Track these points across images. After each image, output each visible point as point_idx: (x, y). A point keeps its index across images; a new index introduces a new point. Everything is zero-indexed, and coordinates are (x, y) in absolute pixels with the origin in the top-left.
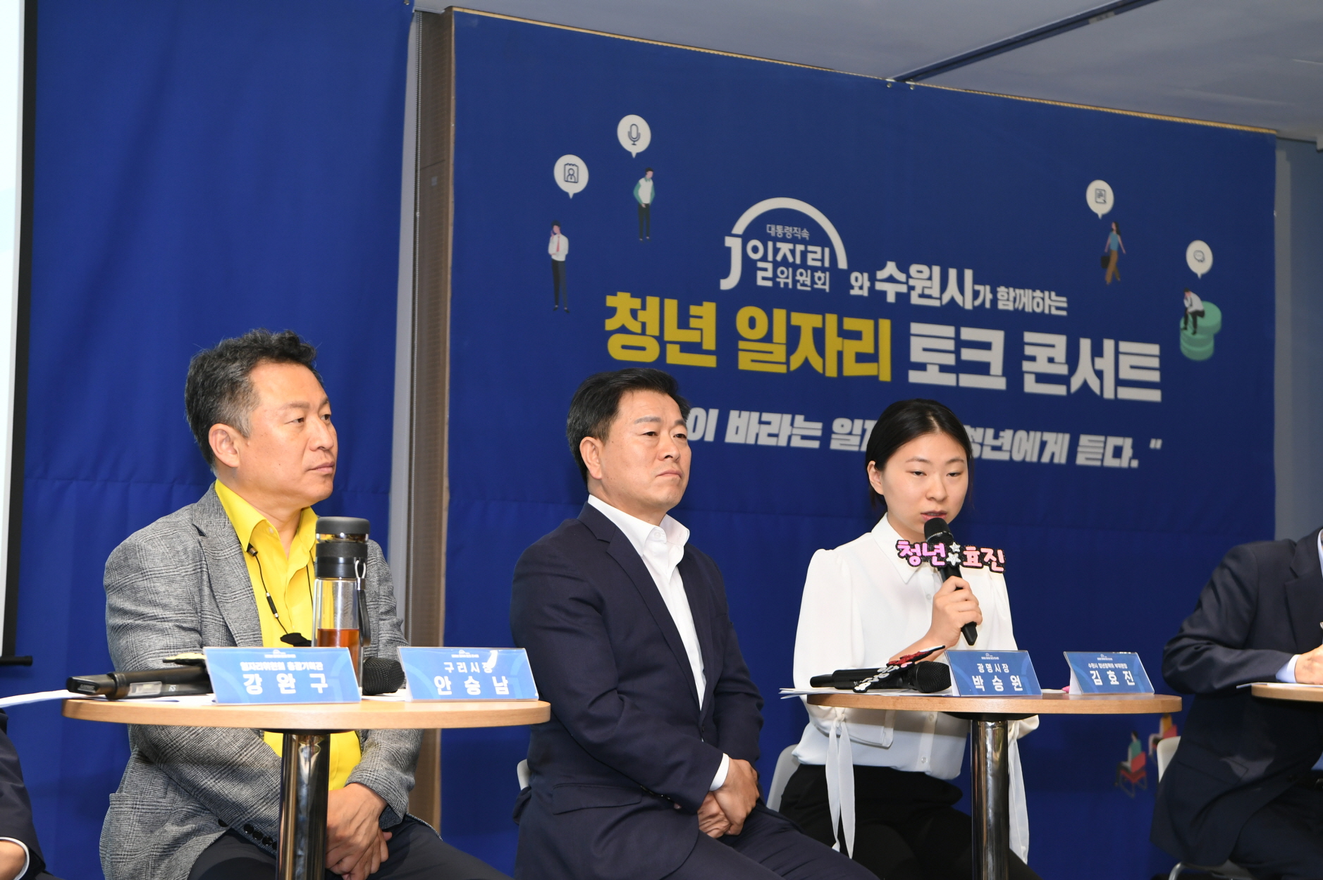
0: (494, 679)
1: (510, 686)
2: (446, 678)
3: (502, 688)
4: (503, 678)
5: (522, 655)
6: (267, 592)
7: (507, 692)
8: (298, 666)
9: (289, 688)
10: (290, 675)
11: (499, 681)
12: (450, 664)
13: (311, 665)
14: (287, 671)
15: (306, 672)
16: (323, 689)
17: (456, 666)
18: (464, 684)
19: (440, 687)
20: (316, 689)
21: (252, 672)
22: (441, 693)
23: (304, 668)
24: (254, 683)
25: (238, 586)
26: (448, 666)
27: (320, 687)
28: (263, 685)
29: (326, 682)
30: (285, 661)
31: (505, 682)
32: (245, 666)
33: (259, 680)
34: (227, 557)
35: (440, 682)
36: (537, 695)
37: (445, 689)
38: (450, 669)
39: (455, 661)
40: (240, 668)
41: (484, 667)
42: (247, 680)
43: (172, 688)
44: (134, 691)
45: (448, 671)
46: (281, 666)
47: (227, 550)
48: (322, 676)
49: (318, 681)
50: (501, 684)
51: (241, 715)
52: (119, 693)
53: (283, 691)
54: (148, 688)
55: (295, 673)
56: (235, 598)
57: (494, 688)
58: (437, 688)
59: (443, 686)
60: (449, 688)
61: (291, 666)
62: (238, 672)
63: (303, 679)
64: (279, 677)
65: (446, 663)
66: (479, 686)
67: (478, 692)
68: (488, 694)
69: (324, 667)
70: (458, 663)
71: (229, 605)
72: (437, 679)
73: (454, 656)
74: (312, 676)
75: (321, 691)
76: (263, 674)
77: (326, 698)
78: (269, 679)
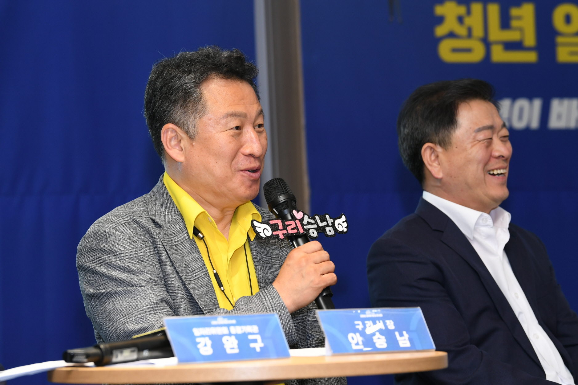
0: (397, 334)
1: (410, 340)
2: (358, 334)
3: (404, 341)
4: (404, 333)
5: (417, 313)
6: (214, 269)
7: (408, 344)
8: (239, 330)
9: (233, 348)
10: (233, 337)
11: (401, 335)
12: (360, 322)
13: (248, 329)
14: (230, 335)
15: (245, 335)
16: (261, 348)
17: (364, 325)
18: (372, 340)
19: (353, 342)
20: (254, 349)
21: (203, 336)
22: (355, 347)
23: (243, 332)
24: (205, 345)
25: (196, 267)
26: (358, 325)
27: (258, 346)
28: (213, 346)
29: (263, 342)
30: (228, 326)
31: (406, 335)
32: (197, 331)
33: (209, 342)
34: (182, 241)
35: (353, 338)
36: (434, 347)
37: (357, 344)
38: (360, 327)
39: (363, 320)
40: (193, 334)
41: (387, 324)
42: (199, 343)
43: (146, 353)
44: (117, 357)
45: (358, 329)
46: (225, 330)
47: (181, 235)
48: (258, 337)
49: (255, 341)
50: (402, 338)
51: (199, 371)
52: (106, 359)
53: (229, 351)
54: (127, 354)
55: (237, 336)
56: (196, 276)
57: (397, 342)
58: (350, 343)
59: (355, 342)
60: (360, 343)
61: (233, 330)
62: (192, 337)
63: (243, 340)
64: (224, 339)
65: (356, 322)
66: (385, 340)
67: (385, 346)
68: (393, 346)
69: (259, 329)
70: (366, 322)
71: (193, 282)
72: (350, 335)
73: (362, 316)
74: (251, 337)
75: (258, 350)
76: (211, 337)
77: (263, 354)
78: (216, 341)
